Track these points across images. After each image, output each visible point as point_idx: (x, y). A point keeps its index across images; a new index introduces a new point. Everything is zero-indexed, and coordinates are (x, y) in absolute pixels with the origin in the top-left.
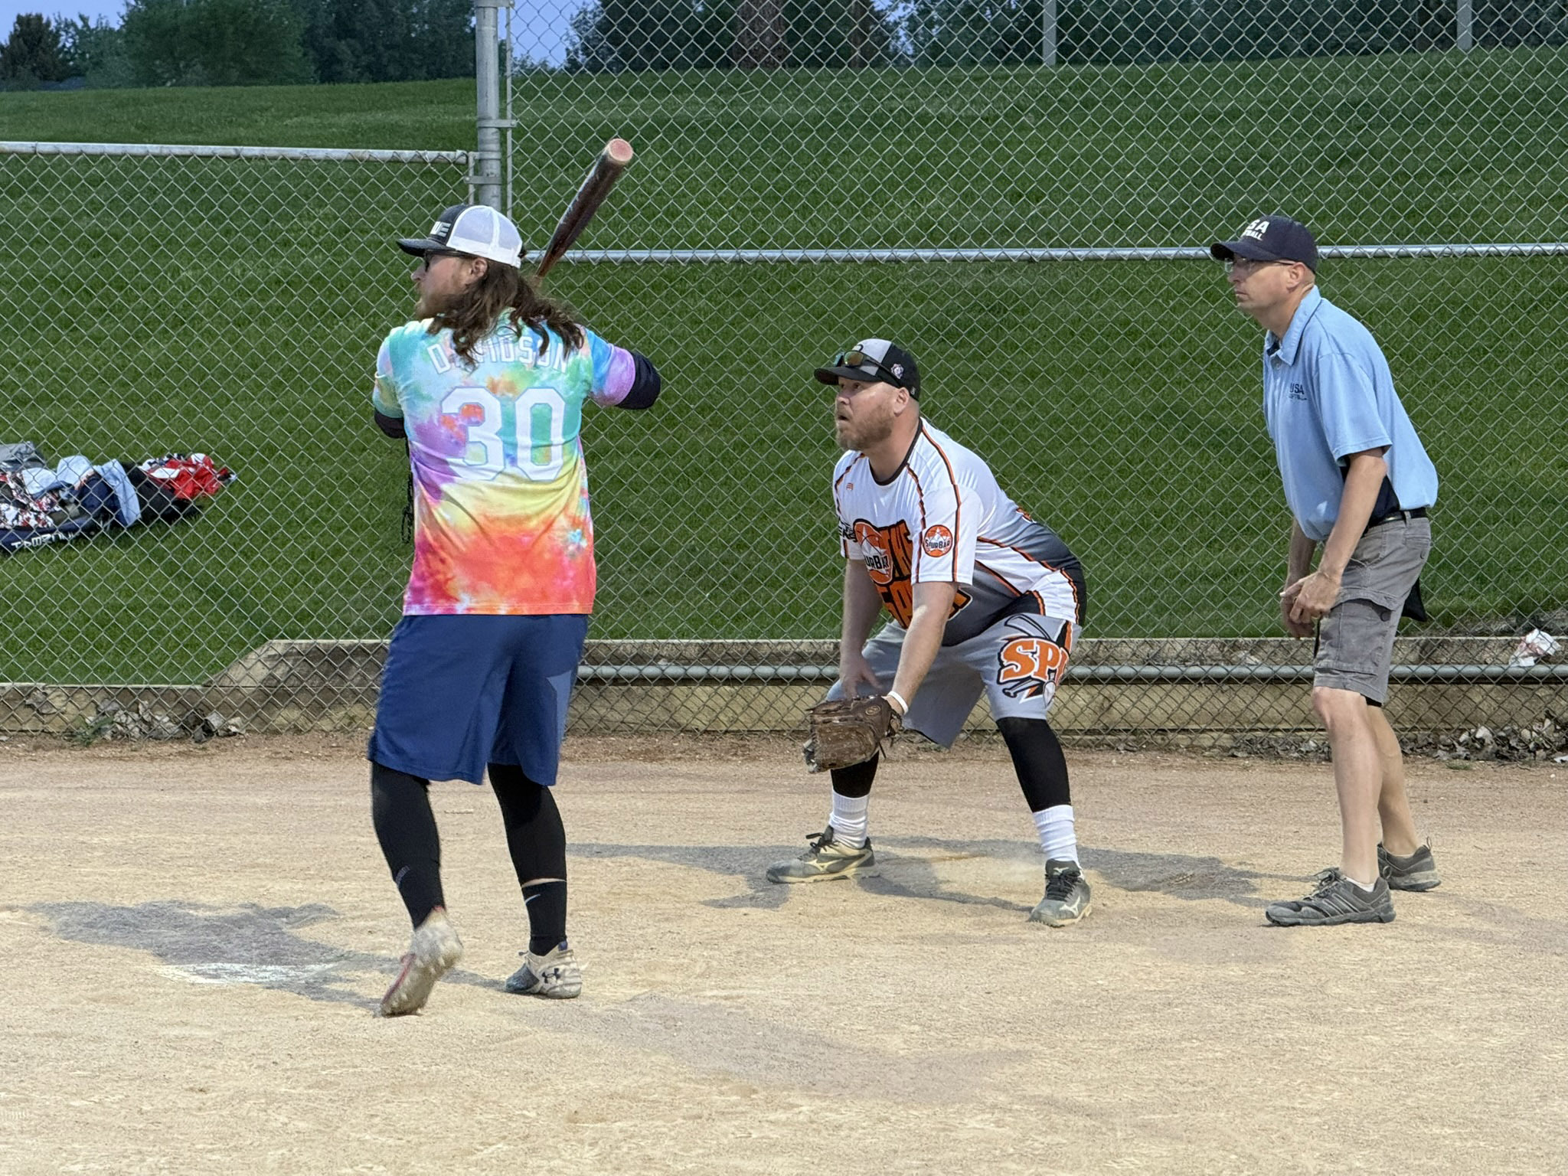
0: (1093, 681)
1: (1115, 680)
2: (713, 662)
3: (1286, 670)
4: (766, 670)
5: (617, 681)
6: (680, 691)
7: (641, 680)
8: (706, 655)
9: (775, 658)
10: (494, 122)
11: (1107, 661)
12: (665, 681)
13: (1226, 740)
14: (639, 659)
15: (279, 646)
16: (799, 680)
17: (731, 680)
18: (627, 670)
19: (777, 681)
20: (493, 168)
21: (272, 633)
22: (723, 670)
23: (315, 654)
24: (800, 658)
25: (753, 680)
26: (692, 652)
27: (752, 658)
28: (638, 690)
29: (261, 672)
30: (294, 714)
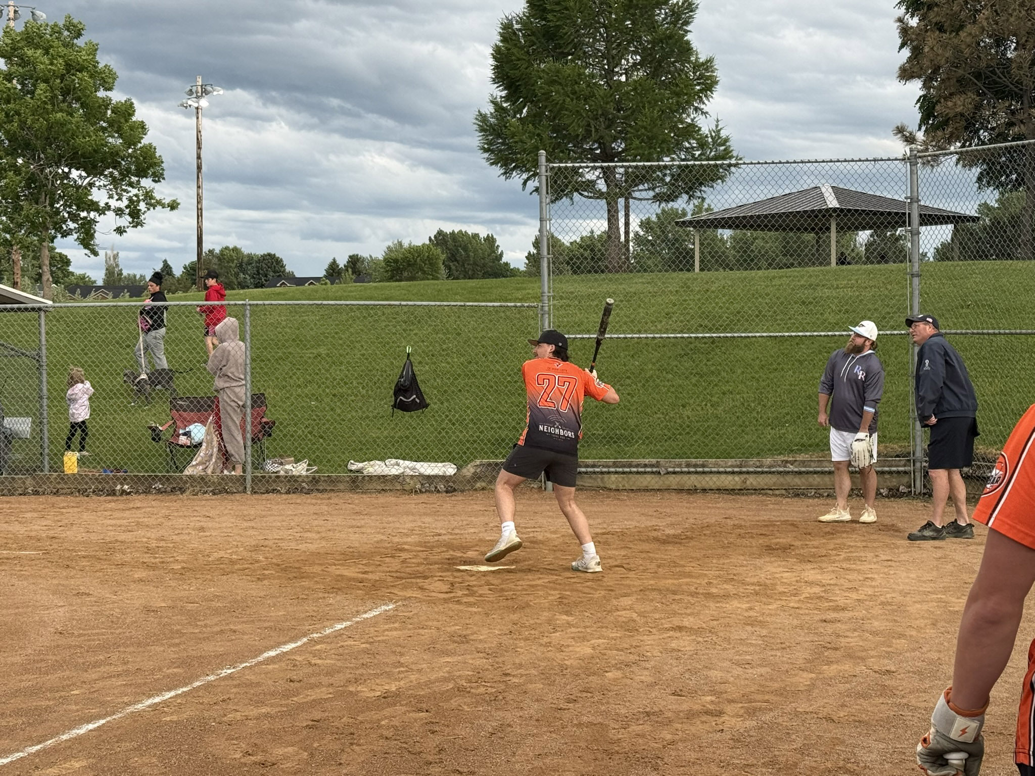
0: (741, 473)
1: (748, 473)
2: (617, 467)
3: (803, 469)
4: (635, 470)
5: (586, 473)
6: (606, 476)
7: (594, 473)
8: (615, 465)
9: (637, 466)
10: (547, 294)
11: (745, 467)
12: (602, 473)
13: (784, 492)
14: (593, 466)
15: (478, 462)
16: (645, 473)
17: (624, 473)
18: (589, 470)
19: (638, 473)
20: (546, 309)
21: (476, 458)
22: (621, 470)
23: (489, 465)
24: (645, 466)
25: (631, 472)
26: (611, 464)
27: (630, 466)
28: (594, 476)
29: (472, 470)
30: (484, 484)
